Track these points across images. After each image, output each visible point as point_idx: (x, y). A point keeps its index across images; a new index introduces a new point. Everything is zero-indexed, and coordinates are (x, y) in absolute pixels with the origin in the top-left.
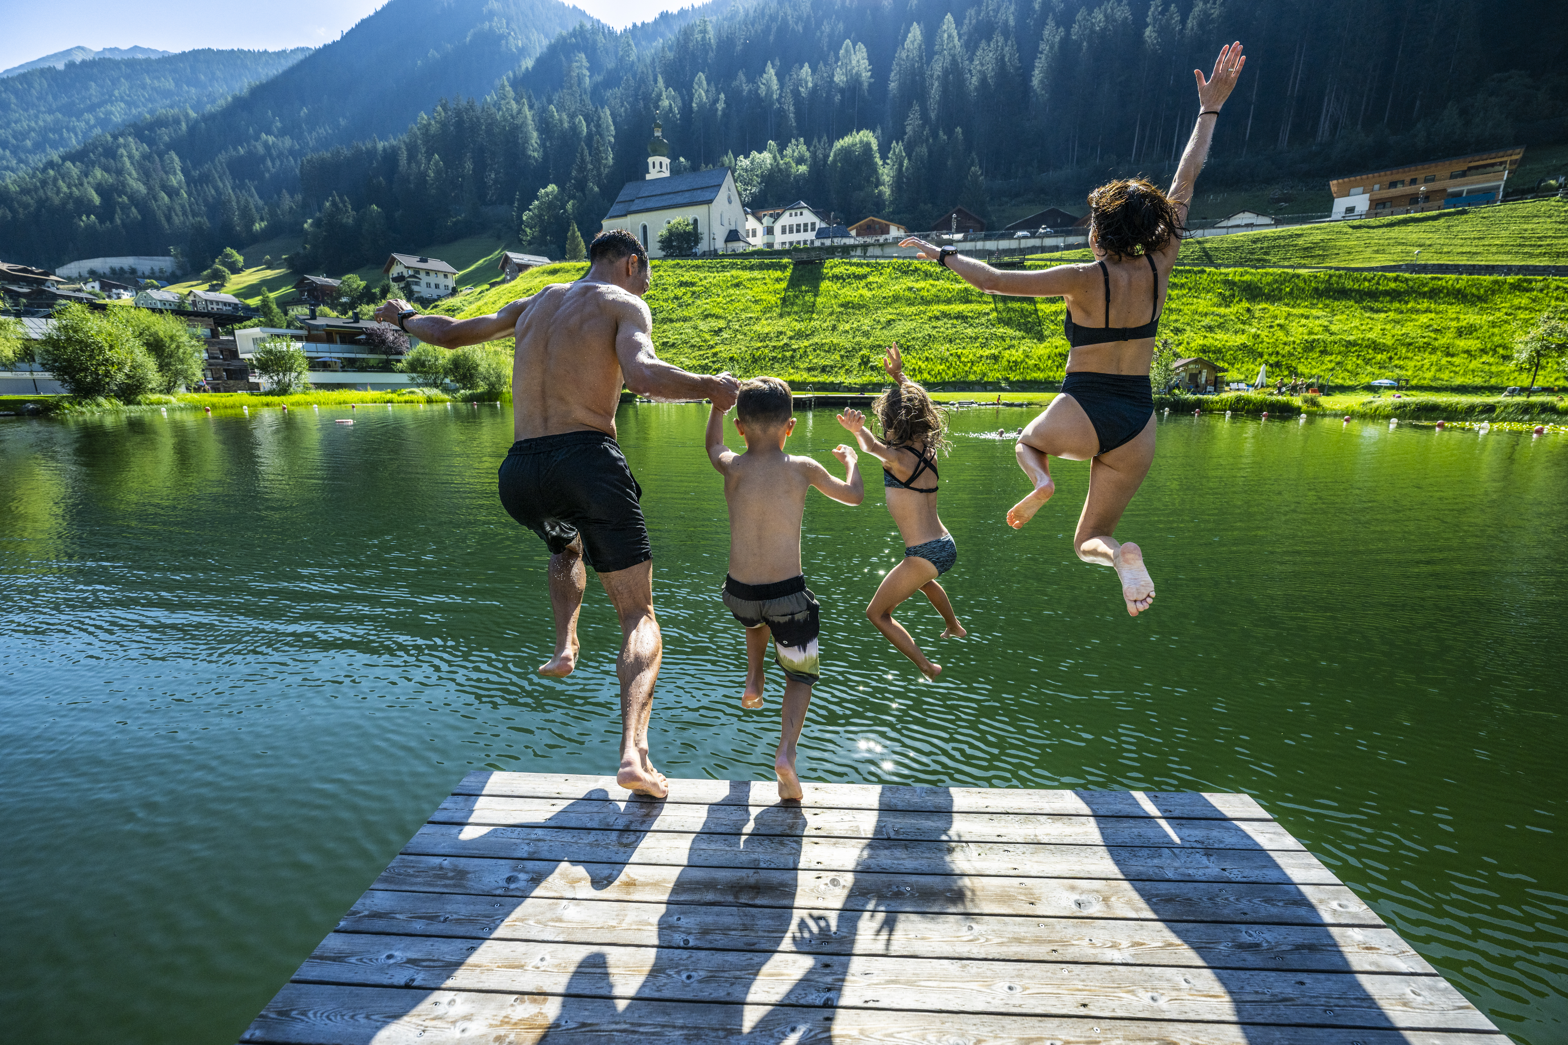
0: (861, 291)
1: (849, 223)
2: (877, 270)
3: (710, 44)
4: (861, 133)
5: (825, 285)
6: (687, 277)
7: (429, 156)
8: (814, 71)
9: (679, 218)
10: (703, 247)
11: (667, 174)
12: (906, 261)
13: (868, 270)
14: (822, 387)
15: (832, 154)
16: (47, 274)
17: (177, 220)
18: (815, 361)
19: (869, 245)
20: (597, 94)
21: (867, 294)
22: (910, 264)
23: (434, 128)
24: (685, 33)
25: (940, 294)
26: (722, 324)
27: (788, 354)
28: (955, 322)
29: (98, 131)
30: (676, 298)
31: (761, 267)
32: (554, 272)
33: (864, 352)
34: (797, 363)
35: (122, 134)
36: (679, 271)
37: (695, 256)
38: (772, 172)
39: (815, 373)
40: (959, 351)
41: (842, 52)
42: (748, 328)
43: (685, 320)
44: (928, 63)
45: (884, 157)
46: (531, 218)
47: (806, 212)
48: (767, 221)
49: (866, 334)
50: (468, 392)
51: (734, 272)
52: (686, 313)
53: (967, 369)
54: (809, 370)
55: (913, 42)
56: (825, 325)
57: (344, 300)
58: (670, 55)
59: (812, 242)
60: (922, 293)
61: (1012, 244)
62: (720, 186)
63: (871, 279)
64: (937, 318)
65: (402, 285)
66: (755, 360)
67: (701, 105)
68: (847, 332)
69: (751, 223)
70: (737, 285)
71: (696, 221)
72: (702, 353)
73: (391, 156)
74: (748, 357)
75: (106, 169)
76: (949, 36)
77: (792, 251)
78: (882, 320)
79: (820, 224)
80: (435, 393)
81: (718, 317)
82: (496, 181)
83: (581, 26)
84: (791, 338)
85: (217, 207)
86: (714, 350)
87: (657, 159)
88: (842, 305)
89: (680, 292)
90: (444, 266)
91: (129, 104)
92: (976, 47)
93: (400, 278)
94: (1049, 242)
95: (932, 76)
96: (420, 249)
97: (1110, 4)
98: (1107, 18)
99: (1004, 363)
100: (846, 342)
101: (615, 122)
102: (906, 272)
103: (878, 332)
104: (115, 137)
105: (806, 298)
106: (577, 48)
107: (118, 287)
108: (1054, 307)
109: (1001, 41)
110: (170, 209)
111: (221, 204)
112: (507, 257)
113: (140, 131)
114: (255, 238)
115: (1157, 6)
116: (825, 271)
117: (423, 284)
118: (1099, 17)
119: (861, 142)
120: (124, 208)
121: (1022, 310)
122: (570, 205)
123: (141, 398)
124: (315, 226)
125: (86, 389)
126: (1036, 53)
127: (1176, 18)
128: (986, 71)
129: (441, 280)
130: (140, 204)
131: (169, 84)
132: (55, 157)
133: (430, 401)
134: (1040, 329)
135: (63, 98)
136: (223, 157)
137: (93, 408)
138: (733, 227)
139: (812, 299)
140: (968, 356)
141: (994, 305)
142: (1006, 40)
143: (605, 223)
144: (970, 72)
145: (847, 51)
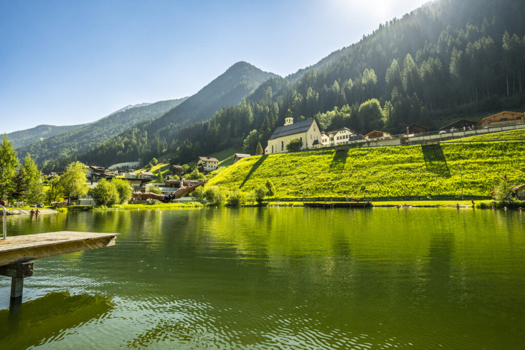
0: (363, 160)
1: (366, 133)
2: (371, 151)
3: (314, 77)
4: (372, 100)
5: (348, 159)
6: (295, 159)
7: (217, 124)
8: (353, 81)
9: (297, 137)
10: (304, 147)
11: (292, 123)
12: (384, 147)
13: (367, 152)
14: (343, 199)
15: (360, 109)
16: (105, 169)
17: (142, 150)
18: (341, 189)
19: (372, 142)
20: (274, 99)
21: (366, 161)
22: (386, 148)
23: (220, 115)
24: (306, 75)
25: (399, 159)
26: (305, 175)
27: (330, 187)
28: (405, 171)
29: (129, 127)
30: (290, 167)
31: (323, 154)
32: (248, 160)
33: (363, 185)
34: (334, 190)
35: (134, 127)
36: (292, 157)
37: (300, 151)
38: (335, 117)
39: (341, 194)
40: (407, 183)
41: (364, 73)
42: (315, 177)
43: (292, 175)
44: (401, 71)
45: (383, 107)
46: (246, 141)
47: (347, 131)
48: (331, 136)
49: (364, 177)
50: (209, 203)
51: (312, 156)
52: (292, 172)
53: (410, 191)
54: (339, 193)
55: (394, 65)
56: (347, 175)
57: (182, 173)
58: (300, 82)
59: (348, 142)
60: (391, 160)
62: (310, 125)
63: (368, 155)
64: (397, 170)
65: (200, 167)
66: (317, 189)
67: (310, 98)
68: (356, 177)
69: (325, 137)
70: (313, 161)
71: (301, 138)
72: (296, 187)
73: (206, 126)
74: (314, 188)
75: (128, 138)
76: (410, 61)
77: (338, 146)
78: (372, 171)
79: (352, 135)
80: (198, 204)
81: (304, 173)
82: (237, 130)
83: (271, 78)
84: (332, 180)
85: (154, 146)
86: (301, 186)
87: (288, 119)
88: (354, 166)
89: (291, 165)
90: (215, 160)
91: (138, 119)
92: (421, 63)
93: (200, 165)
95: (403, 76)
96: (208, 154)
97: (483, 39)
98: (481, 43)
99: (429, 187)
100: (355, 181)
101: (279, 107)
102: (384, 151)
103: (370, 177)
104: (132, 128)
105: (340, 164)
106: (269, 85)
107: (122, 172)
108: (455, 163)
109: (432, 59)
110: (142, 147)
111: (155, 145)
112: (236, 155)
113: (139, 126)
114: (162, 154)
115: (507, 36)
116: (349, 153)
117: (207, 166)
118: (477, 45)
119: (372, 103)
120: (130, 148)
121: (438, 164)
122: (260, 136)
123: (113, 206)
124: (180, 149)
125: (100, 203)
126: (450, 61)
127: (517, 38)
128: (427, 71)
129: (213, 165)
130: (134, 147)
131: (149, 112)
132: (117, 136)
133: (196, 206)
134: (447, 172)
135: (123, 119)
136: (159, 131)
137: (100, 209)
138: (316, 139)
139: (343, 165)
140: (411, 185)
141: (424, 163)
142: (435, 59)
143: (269, 142)
144: (420, 72)
145: (366, 72)
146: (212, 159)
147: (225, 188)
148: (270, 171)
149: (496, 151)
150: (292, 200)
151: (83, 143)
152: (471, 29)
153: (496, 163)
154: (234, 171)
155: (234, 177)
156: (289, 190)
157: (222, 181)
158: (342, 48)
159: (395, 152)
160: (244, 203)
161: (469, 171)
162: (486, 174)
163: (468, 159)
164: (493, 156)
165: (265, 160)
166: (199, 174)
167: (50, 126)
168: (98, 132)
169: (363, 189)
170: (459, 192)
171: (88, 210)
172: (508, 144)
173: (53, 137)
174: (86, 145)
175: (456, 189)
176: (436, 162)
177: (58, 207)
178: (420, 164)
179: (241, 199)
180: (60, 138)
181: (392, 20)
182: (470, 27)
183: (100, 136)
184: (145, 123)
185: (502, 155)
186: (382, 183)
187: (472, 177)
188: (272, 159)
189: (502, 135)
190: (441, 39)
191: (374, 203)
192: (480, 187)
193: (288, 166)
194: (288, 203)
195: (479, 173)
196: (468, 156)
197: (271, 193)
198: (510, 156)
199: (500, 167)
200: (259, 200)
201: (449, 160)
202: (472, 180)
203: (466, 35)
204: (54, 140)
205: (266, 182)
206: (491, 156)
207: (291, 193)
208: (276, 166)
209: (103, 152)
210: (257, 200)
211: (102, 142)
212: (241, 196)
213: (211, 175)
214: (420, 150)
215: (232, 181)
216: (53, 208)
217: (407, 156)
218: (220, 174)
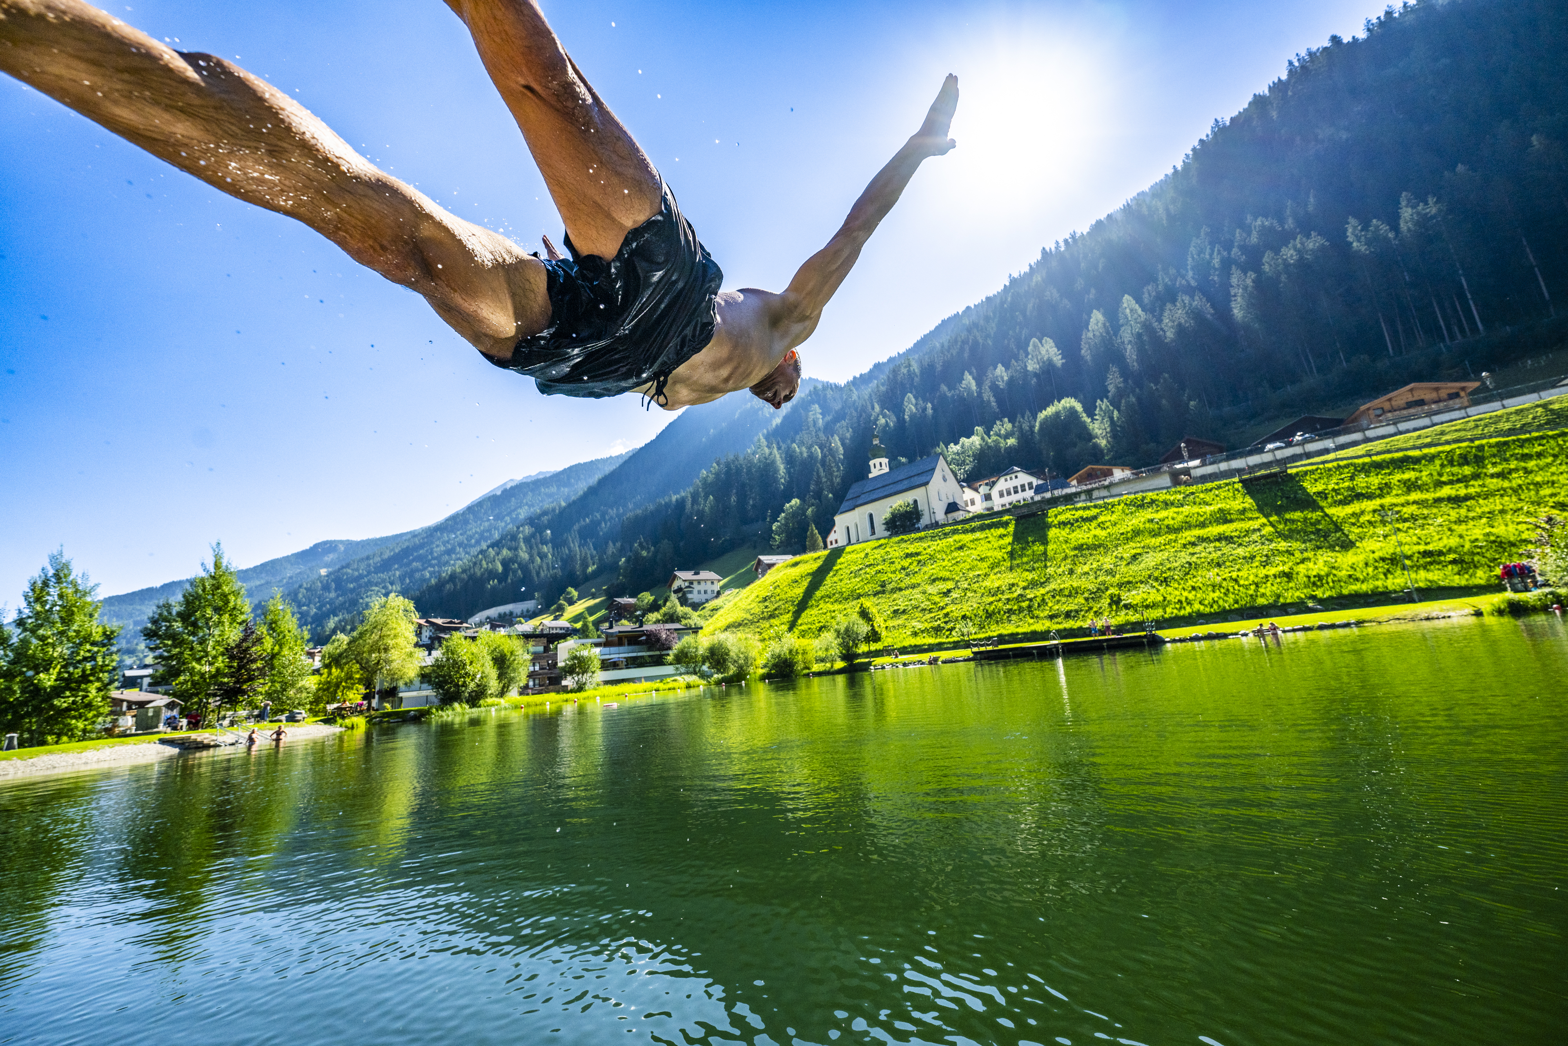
0: (1093, 532)
1: (1068, 476)
2: (1107, 509)
3: (915, 373)
4: (1063, 402)
5: (1052, 533)
6: (912, 549)
7: (706, 497)
8: (1007, 368)
9: (899, 502)
10: (925, 521)
11: (886, 470)
12: (1139, 496)
13: (1098, 511)
14: (1071, 633)
15: (1037, 424)
16: (461, 623)
17: (542, 574)
18: (1056, 607)
19: (1093, 490)
20: (829, 429)
21: (1101, 533)
22: (1144, 498)
23: (711, 477)
24: (894, 371)
25: (1188, 519)
26: (950, 585)
27: (1025, 604)
28: (1217, 544)
29: (511, 526)
30: (903, 568)
31: (982, 528)
32: (796, 564)
33: (1112, 591)
34: (1036, 613)
35: (522, 525)
36: (903, 545)
37: (918, 530)
38: (982, 450)
39: (1059, 620)
40: (1234, 575)
41: (1030, 349)
42: (977, 585)
43: (913, 587)
44: (1116, 334)
45: (1091, 415)
46: (779, 527)
47: (1020, 475)
48: (983, 490)
49: (1110, 573)
50: (720, 676)
51: (956, 537)
52: (913, 581)
53: (1251, 592)
54: (1051, 617)
55: (1097, 324)
56: (1060, 571)
57: (638, 613)
58: (883, 389)
59: (1032, 498)
60: (1166, 522)
61: (1266, 457)
62: (933, 469)
63: (1101, 519)
64: (1193, 544)
65: (680, 595)
66: (989, 615)
67: (912, 416)
68: (1087, 573)
69: (969, 494)
70: (961, 548)
71: (915, 502)
72: (933, 615)
73: (681, 503)
74: (981, 613)
75: (510, 549)
76: (1131, 310)
77: (1012, 509)
78: (1125, 556)
79: (1035, 482)
80: (693, 679)
81: (944, 579)
82: (754, 506)
83: (815, 388)
84: (1024, 588)
85: (568, 561)
86: (945, 611)
87: (877, 461)
88: (1075, 549)
89: (905, 563)
90: (712, 575)
91: (530, 506)
92: (1162, 310)
93: (679, 590)
94: (1311, 447)
95: (1123, 343)
96: (695, 565)
97: (1298, 240)
98: (1299, 251)
99: (1302, 579)
100: (1089, 584)
101: (843, 444)
102: (1141, 505)
103: (1123, 569)
104: (518, 528)
105: (1035, 548)
106: (812, 402)
107: (499, 626)
108: (1349, 509)
109: (1187, 299)
110: (540, 567)
111: (571, 558)
112: (760, 560)
113: (531, 521)
114: (587, 578)
115: (1355, 228)
116: (1050, 520)
117: (695, 591)
118: (1289, 253)
119: (1064, 408)
120: (515, 572)
121: (1305, 519)
122: (809, 511)
123: (482, 702)
124: (628, 561)
125: (448, 699)
126: (1228, 298)
127: (1384, 228)
128: (1180, 325)
129: (709, 587)
130: (524, 567)
131: (554, 489)
132: (484, 547)
133: (688, 687)
134: (1338, 535)
135: (497, 511)
136: (576, 527)
137: (450, 712)
138: (951, 501)
139: (1042, 548)
140: (1247, 579)
141: (1264, 520)
142: (1192, 297)
143: (837, 518)
144: (1162, 329)
145: (1035, 346)
146: (705, 575)
147: (749, 636)
148: (855, 583)
149: (1455, 470)
150: (931, 648)
151: (413, 571)
152: (1263, 226)
153: (1467, 498)
154: (764, 594)
155: (766, 607)
156: (914, 623)
157: (739, 620)
158: (964, 308)
159: (1172, 504)
160: (808, 668)
161: (1400, 526)
162: (1454, 527)
163: (1381, 496)
164: (1451, 482)
165: (839, 561)
166: (681, 610)
167: (341, 542)
168: (444, 543)
169: (1115, 601)
170: (1397, 581)
171: (418, 718)
172: (1481, 448)
173: (348, 566)
174: (417, 575)
175: (1385, 575)
176: (1297, 515)
177: (343, 718)
178: (1256, 524)
179: (800, 657)
180: (363, 566)
181: (1068, 236)
182: (1259, 222)
183: (449, 552)
184: (545, 513)
185: (1476, 476)
186: (1165, 581)
187: (1415, 539)
188: (854, 556)
189: (1443, 433)
190: (1193, 258)
191: (1166, 634)
192: (1454, 562)
193: (899, 567)
194: (925, 657)
195: (1431, 528)
196: (1380, 489)
197: (874, 636)
198: (1501, 475)
199: (1485, 506)
200: (848, 656)
201: (1331, 506)
202: (1422, 548)
203: (1254, 239)
204: (349, 571)
205: (857, 609)
206: (1445, 483)
207: (923, 632)
208: (868, 570)
209: (455, 585)
210: (844, 658)
211: (454, 565)
212: (801, 651)
213: (706, 612)
214: (1237, 490)
215: (764, 618)
216: (329, 721)
217: (1208, 509)
218: (728, 606)
